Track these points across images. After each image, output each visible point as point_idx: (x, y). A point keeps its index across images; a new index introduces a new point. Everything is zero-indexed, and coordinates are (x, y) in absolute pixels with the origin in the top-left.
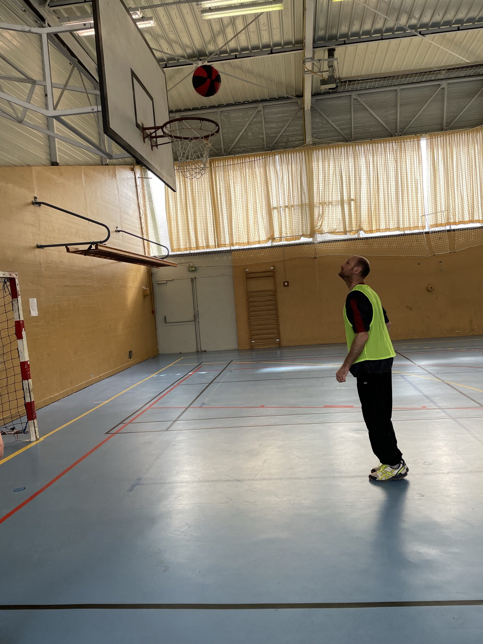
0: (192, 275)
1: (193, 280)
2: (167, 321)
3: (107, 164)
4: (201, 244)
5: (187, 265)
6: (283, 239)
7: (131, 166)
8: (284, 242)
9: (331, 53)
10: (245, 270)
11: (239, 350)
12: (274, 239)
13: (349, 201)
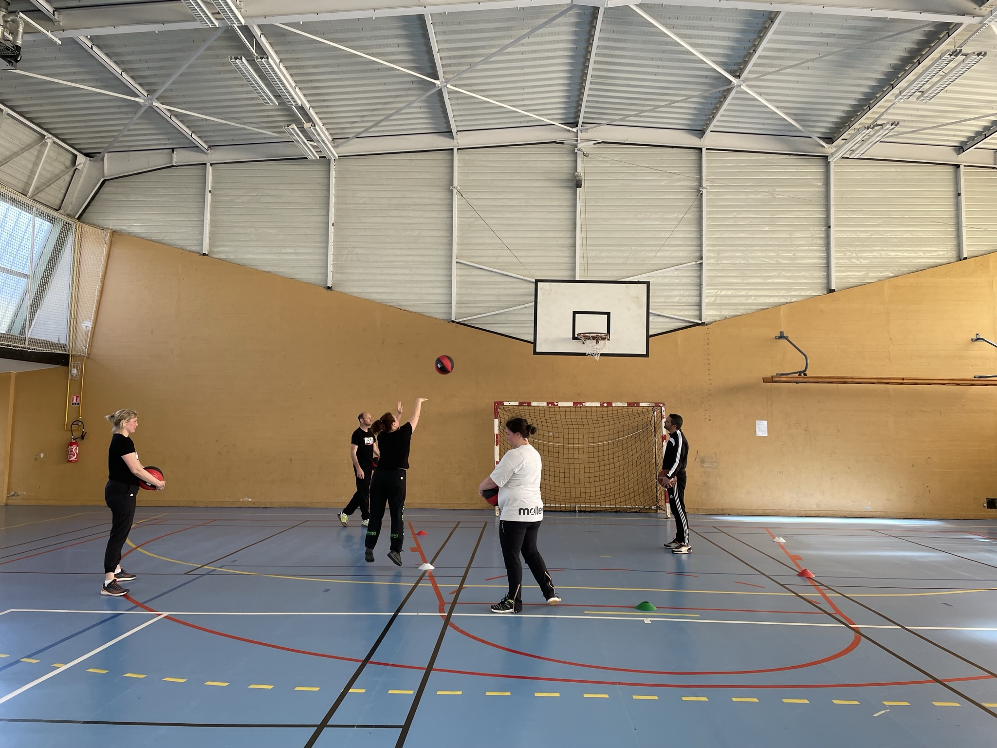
3: (965, 258)
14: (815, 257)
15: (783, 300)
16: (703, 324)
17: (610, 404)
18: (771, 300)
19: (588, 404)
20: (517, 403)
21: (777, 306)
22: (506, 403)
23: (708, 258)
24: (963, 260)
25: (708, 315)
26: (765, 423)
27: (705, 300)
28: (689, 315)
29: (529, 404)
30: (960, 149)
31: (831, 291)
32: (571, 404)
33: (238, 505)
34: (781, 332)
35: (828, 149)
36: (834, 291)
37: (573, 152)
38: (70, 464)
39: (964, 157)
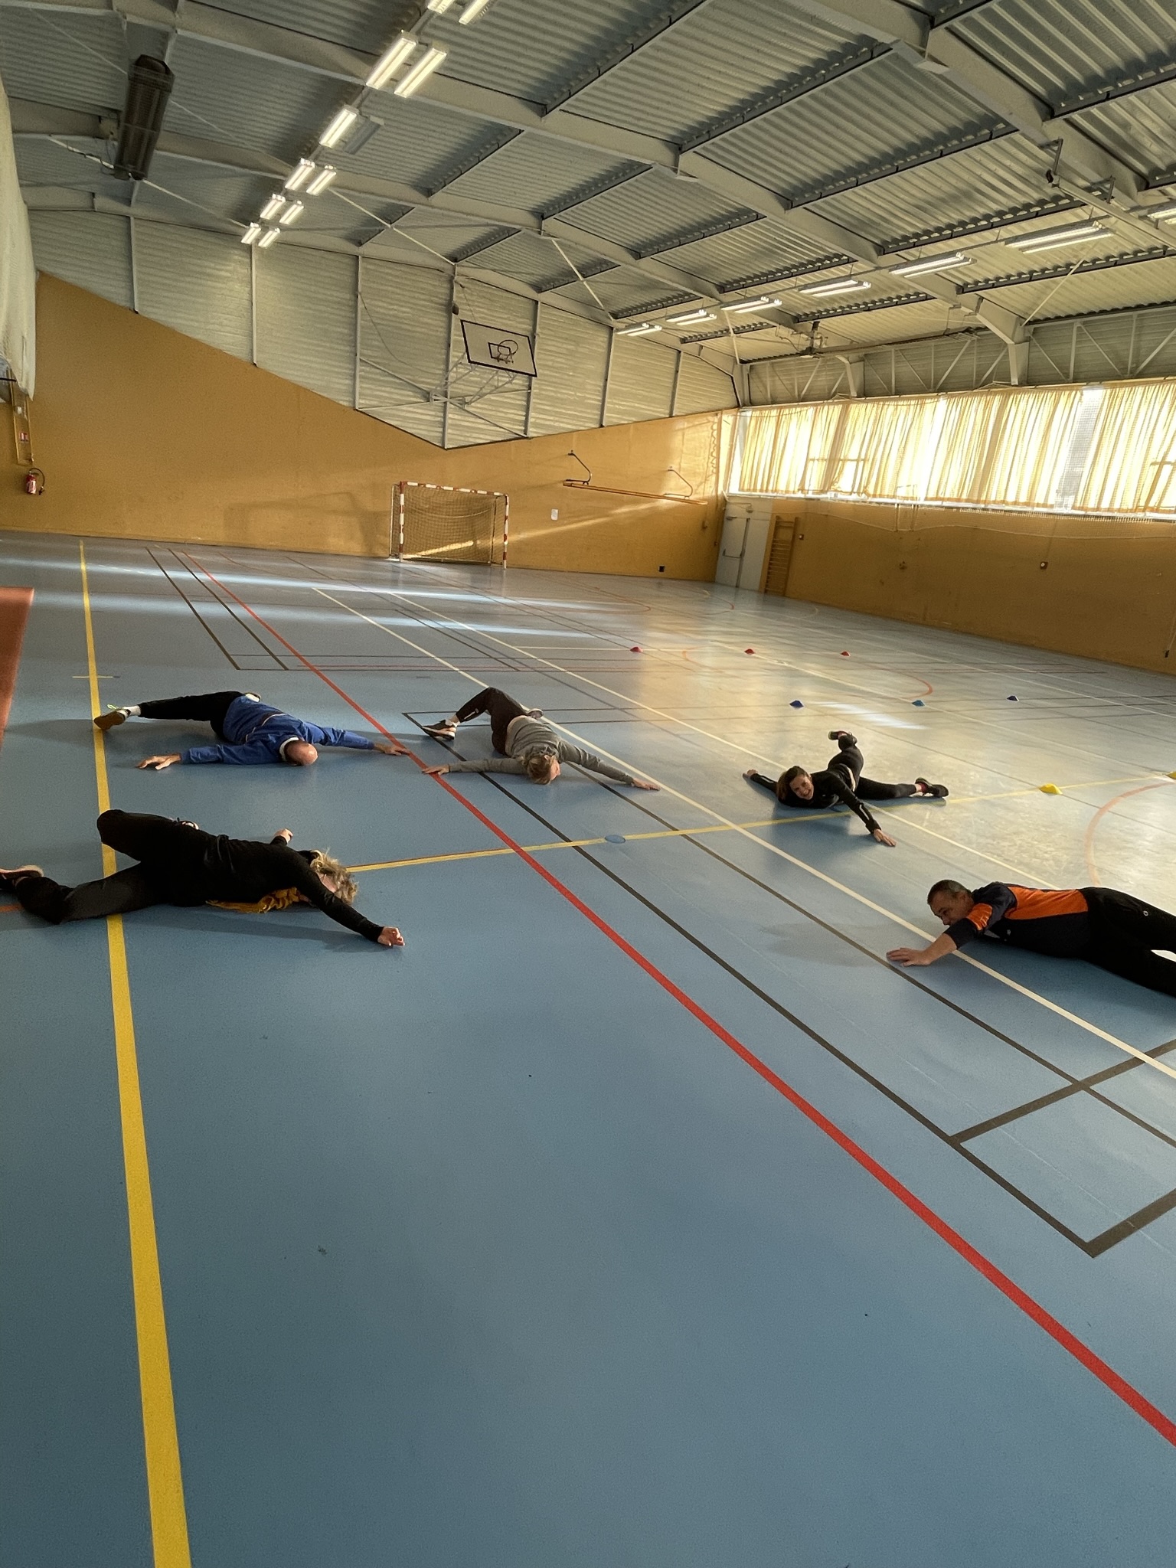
0: (748, 516)
1: (748, 520)
2: (727, 554)
4: (759, 487)
5: (745, 506)
6: (810, 492)
7: (717, 411)
8: (810, 495)
9: (815, 326)
10: (778, 517)
11: (759, 592)
12: (802, 489)
13: (864, 460)
14: (595, 400)
15: (574, 428)
16: (527, 438)
17: (476, 492)
18: (569, 426)
19: (462, 490)
20: (416, 484)
21: (572, 432)
22: (409, 484)
23: (536, 388)
24: (673, 417)
25: (530, 435)
26: (557, 511)
27: (531, 420)
28: (518, 429)
29: (425, 485)
30: (684, 341)
31: (602, 426)
32: (452, 489)
33: (190, 542)
34: (572, 451)
35: (613, 322)
36: (604, 426)
37: (451, 281)
38: (29, 496)
39: (684, 347)
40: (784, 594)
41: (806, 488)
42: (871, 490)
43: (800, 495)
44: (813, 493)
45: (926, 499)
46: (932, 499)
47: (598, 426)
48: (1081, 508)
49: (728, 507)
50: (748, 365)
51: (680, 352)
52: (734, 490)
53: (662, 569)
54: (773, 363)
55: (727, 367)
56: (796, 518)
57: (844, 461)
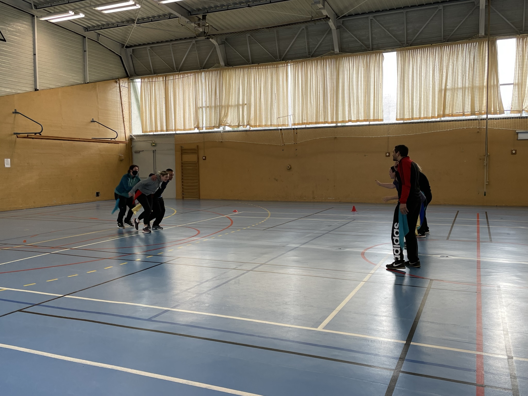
0: (154, 148)
1: (154, 152)
3: (88, 83)
4: (159, 129)
5: (151, 142)
6: (204, 128)
7: (116, 80)
8: (204, 130)
9: (204, 17)
10: (181, 147)
11: (177, 199)
12: (198, 128)
13: (243, 105)
14: (28, 69)
15: (15, 91)
21: (13, 95)
24: (87, 83)
26: (9, 160)
31: (36, 90)
34: (15, 110)
35: (34, 12)
36: (38, 90)
39: (86, 34)
40: (199, 198)
41: (201, 126)
42: (252, 123)
43: (196, 131)
44: (206, 129)
45: (294, 124)
46: (298, 124)
47: (32, 90)
48: (401, 119)
49: (134, 144)
50: (131, 49)
51: (85, 37)
52: (137, 131)
53: (98, 194)
54: (151, 47)
55: (117, 50)
56: (198, 146)
57: (228, 106)
